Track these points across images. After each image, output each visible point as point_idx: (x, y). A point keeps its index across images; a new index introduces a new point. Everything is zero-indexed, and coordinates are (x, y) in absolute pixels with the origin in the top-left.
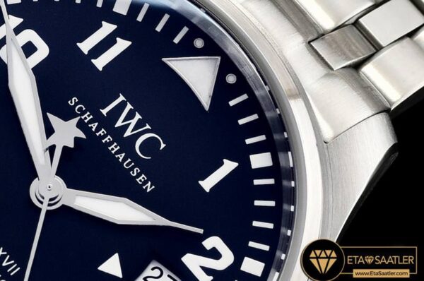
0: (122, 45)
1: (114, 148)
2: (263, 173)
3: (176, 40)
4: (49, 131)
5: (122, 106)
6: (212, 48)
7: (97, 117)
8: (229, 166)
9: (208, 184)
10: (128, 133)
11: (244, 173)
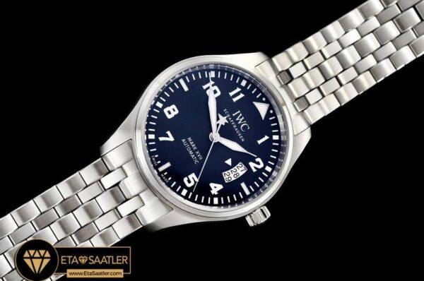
0: (242, 95)
1: (235, 126)
2: (276, 141)
3: (258, 97)
4: (218, 119)
5: (239, 114)
6: (267, 101)
7: (231, 116)
8: (266, 138)
9: (260, 142)
10: (240, 122)
11: (271, 140)
